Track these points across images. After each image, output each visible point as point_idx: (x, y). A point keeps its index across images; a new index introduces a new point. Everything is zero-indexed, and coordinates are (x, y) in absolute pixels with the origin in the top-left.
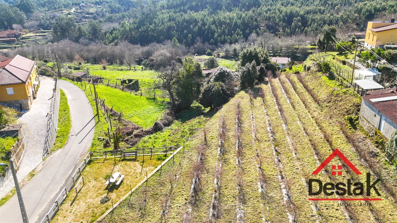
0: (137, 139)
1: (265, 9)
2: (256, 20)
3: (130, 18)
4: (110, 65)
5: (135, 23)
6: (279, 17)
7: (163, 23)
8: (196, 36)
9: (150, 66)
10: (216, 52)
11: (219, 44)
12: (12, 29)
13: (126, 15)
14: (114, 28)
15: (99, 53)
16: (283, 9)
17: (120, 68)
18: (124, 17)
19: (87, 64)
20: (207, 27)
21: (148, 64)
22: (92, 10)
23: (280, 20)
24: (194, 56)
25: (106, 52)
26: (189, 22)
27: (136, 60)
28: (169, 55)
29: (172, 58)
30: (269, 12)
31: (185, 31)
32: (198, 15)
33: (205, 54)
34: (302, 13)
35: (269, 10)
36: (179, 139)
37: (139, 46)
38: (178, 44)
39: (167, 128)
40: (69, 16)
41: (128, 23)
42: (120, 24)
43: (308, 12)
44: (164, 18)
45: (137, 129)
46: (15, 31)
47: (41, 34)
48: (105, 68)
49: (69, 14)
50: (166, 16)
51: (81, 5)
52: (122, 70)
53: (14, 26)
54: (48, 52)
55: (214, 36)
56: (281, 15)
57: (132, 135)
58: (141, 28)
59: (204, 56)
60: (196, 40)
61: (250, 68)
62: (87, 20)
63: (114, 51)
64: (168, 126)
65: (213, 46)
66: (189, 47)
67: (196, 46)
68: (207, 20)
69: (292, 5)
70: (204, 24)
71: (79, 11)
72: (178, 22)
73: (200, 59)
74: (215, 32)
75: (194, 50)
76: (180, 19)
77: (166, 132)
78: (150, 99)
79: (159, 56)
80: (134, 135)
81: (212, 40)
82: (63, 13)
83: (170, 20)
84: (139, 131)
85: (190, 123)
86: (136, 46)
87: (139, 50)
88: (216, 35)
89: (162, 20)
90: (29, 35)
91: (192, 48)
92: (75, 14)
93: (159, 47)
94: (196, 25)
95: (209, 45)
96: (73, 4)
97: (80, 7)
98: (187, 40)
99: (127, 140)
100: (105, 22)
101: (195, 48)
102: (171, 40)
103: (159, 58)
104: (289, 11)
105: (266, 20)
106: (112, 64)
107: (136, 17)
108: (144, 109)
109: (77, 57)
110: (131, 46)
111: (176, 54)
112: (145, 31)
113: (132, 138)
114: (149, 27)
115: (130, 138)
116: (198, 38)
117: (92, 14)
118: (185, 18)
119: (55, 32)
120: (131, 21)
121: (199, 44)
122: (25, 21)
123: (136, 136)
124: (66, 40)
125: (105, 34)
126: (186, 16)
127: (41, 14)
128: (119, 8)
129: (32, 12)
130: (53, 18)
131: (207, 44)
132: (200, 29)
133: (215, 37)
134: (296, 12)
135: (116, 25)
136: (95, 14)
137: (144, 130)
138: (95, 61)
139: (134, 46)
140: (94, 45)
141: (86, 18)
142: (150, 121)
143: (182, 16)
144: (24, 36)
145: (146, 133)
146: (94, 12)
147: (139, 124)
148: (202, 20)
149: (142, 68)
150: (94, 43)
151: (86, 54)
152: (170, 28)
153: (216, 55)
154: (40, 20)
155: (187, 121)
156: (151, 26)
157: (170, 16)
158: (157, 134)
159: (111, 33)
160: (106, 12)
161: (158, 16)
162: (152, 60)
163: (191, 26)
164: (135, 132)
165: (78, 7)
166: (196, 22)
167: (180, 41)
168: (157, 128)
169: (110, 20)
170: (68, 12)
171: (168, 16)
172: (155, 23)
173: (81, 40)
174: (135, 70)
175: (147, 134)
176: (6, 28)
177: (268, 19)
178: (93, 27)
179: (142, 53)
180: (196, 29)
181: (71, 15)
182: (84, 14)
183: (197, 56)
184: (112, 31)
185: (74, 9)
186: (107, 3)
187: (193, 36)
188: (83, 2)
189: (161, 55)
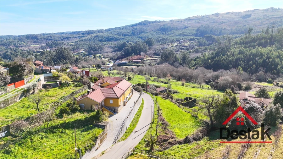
0: (168, 146)
3: (210, 50)
4: (188, 82)
5: (212, 54)
7: (233, 55)
8: (259, 67)
9: (214, 87)
10: (277, 80)
11: (281, 74)
12: (140, 55)
13: (209, 48)
14: (197, 57)
15: (183, 74)
17: (194, 85)
18: (206, 49)
19: (174, 80)
20: (271, 60)
21: (213, 85)
24: (255, 82)
25: (187, 74)
26: (255, 55)
27: (207, 81)
28: (231, 80)
29: (232, 83)
31: (251, 62)
32: (264, 50)
33: (265, 81)
36: (196, 154)
37: (212, 71)
38: (242, 72)
39: (195, 142)
40: (172, 48)
41: (208, 54)
42: (202, 54)
44: (235, 52)
45: (173, 138)
46: (141, 56)
47: (154, 59)
48: (183, 85)
49: (172, 47)
50: (237, 50)
51: (181, 41)
52: (194, 87)
53: (142, 53)
54: (153, 70)
55: (277, 67)
57: (167, 142)
58: (216, 58)
59: (264, 83)
60: (259, 70)
61: (274, 110)
62: (182, 51)
63: (192, 74)
64: (197, 141)
65: (275, 76)
66: (252, 74)
67: (258, 74)
68: (273, 54)
70: (269, 58)
71: (179, 45)
72: (246, 55)
73: (259, 86)
74: (278, 64)
75: (255, 77)
76: (248, 53)
77: (193, 145)
78: (193, 116)
79: (223, 80)
80: (168, 143)
81: (275, 70)
82: (169, 46)
83: (239, 53)
84: (173, 140)
85: (213, 143)
86: (210, 71)
87: (210, 74)
88: (279, 67)
89: (234, 53)
90: (148, 59)
91: (253, 75)
92: (176, 47)
93: (226, 73)
94: (262, 57)
95: (271, 74)
96: (176, 40)
97: (180, 42)
98: (251, 69)
99: (162, 145)
100: (193, 52)
101: (258, 76)
102: (237, 69)
103: (223, 82)
106: (189, 82)
107: (214, 50)
108: (186, 123)
109: (169, 75)
110: (205, 70)
111: (238, 80)
112: (219, 60)
113: (166, 144)
114: (222, 58)
115: (165, 144)
116: (261, 68)
117: (186, 47)
118: (252, 52)
119: (162, 58)
120: (211, 52)
121: (261, 73)
122: (148, 51)
123: (169, 143)
124: (166, 63)
125: (191, 60)
126: (254, 51)
127: (157, 47)
128: (205, 43)
129: (152, 45)
130: (163, 49)
131: (269, 74)
132: (264, 61)
133: (277, 69)
135: (199, 55)
136: (188, 47)
137: (177, 140)
138: (179, 79)
139: (208, 70)
140: (181, 68)
141: (182, 49)
142: (185, 134)
143: (250, 50)
144: (145, 59)
145: (178, 142)
146: (188, 45)
147: (177, 134)
148: (268, 54)
149: (208, 88)
150: (182, 67)
151: (174, 74)
152: (238, 59)
153: (275, 83)
154: (156, 50)
155: (212, 141)
156: (224, 57)
157: (240, 50)
158: (185, 145)
159: (195, 60)
160: (196, 45)
161: (231, 49)
162: (217, 83)
163: (257, 58)
164: (170, 140)
165: (179, 42)
166: (262, 55)
167: (245, 70)
168: (187, 141)
169: (197, 51)
170: (172, 46)
171: (239, 50)
172: (227, 55)
173: (175, 64)
174: (203, 88)
175: (178, 144)
176: (137, 55)
178: (183, 56)
179: (212, 76)
180: (261, 61)
182: (181, 47)
183: (257, 82)
184: (196, 59)
185: (176, 44)
186: (198, 39)
187: (256, 66)
188: (182, 39)
189: (225, 80)
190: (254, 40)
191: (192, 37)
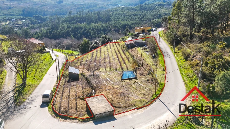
1: (114, 22)
2: (110, 27)
5: (48, 29)
6: (120, 26)
7: (64, 29)
8: (82, 35)
11: (93, 38)
13: (42, 25)
14: (36, 32)
16: (122, 22)
20: (87, 31)
22: (20, 22)
23: (120, 27)
26: (78, 28)
28: (70, 42)
29: (72, 44)
30: (115, 24)
31: (77, 33)
32: (82, 25)
34: (130, 24)
35: (116, 23)
37: (54, 40)
38: (74, 39)
40: (6, 26)
41: (45, 29)
42: (40, 30)
43: (133, 24)
49: (6, 25)
50: (66, 26)
51: (13, 20)
56: (121, 25)
58: (53, 32)
60: (82, 37)
61: (104, 40)
62: (17, 28)
65: (91, 39)
68: (87, 27)
69: (126, 20)
70: (86, 29)
71: (12, 23)
72: (72, 28)
74: (91, 33)
81: (90, 36)
82: (2, 24)
83: (68, 28)
86: (52, 40)
87: (54, 42)
88: (92, 34)
89: (64, 27)
92: (10, 25)
93: (64, 40)
96: (7, 19)
97: (12, 21)
98: (78, 37)
100: (30, 29)
102: (70, 37)
104: (124, 23)
105: (114, 27)
107: (49, 26)
110: (49, 40)
112: (55, 33)
114: (57, 31)
117: (20, 25)
118: (75, 27)
120: (46, 28)
125: (32, 35)
128: (36, 22)
132: (83, 31)
134: (127, 24)
135: (38, 30)
136: (22, 25)
143: (74, 25)
146: (21, 24)
148: (84, 27)
152: (68, 32)
157: (68, 26)
159: (36, 34)
160: (28, 23)
161: (61, 25)
163: (79, 30)
165: (11, 21)
166: (81, 28)
167: (74, 37)
169: (33, 28)
170: (4, 24)
172: (60, 29)
177: (116, 27)
179: (56, 43)
180: (82, 32)
181: (7, 25)
182: (15, 25)
185: (8, 23)
186: (28, 19)
187: (80, 35)
188: (13, 18)
189: (67, 43)
190: (74, 19)
191: (22, 17)
